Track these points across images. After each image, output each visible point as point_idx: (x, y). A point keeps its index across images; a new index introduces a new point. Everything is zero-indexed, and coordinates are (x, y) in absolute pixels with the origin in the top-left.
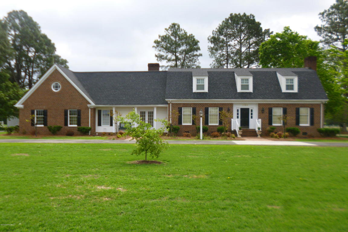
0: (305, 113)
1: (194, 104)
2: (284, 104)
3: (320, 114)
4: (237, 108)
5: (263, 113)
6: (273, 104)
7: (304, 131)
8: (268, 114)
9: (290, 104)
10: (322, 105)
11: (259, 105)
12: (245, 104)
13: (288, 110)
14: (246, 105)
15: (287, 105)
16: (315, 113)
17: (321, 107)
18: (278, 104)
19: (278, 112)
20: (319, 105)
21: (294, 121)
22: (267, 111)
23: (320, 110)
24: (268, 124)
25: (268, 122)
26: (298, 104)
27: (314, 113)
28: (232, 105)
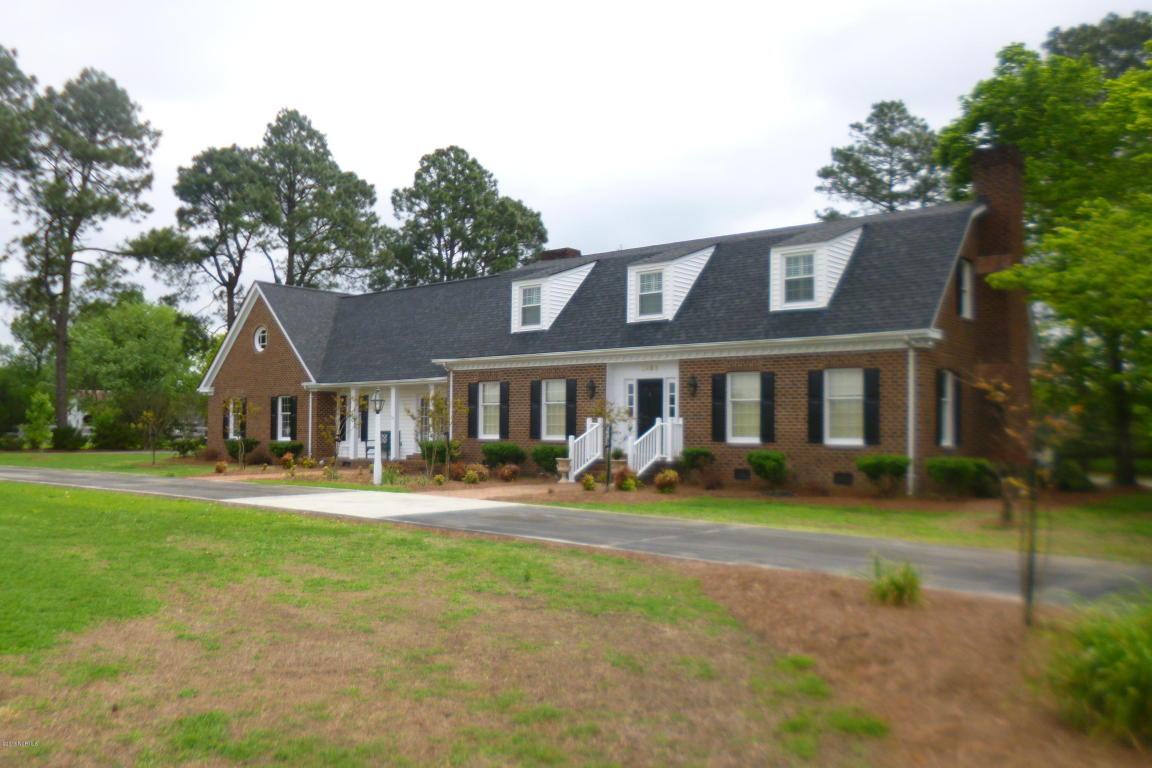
0: (844, 389)
1: (506, 371)
2: (764, 358)
3: (905, 395)
4: (626, 380)
5: (693, 394)
6: (729, 360)
7: (842, 467)
8: (710, 400)
9: (788, 357)
10: (911, 355)
11: (684, 365)
12: (652, 365)
13: (779, 384)
14: (652, 369)
15: (777, 360)
16: (885, 391)
17: (907, 363)
18: (746, 360)
19: (745, 390)
20: (901, 355)
21: (802, 427)
22: (706, 388)
23: (905, 376)
24: (710, 438)
25: (710, 431)
26: (818, 356)
27: (881, 390)
28: (601, 369)
